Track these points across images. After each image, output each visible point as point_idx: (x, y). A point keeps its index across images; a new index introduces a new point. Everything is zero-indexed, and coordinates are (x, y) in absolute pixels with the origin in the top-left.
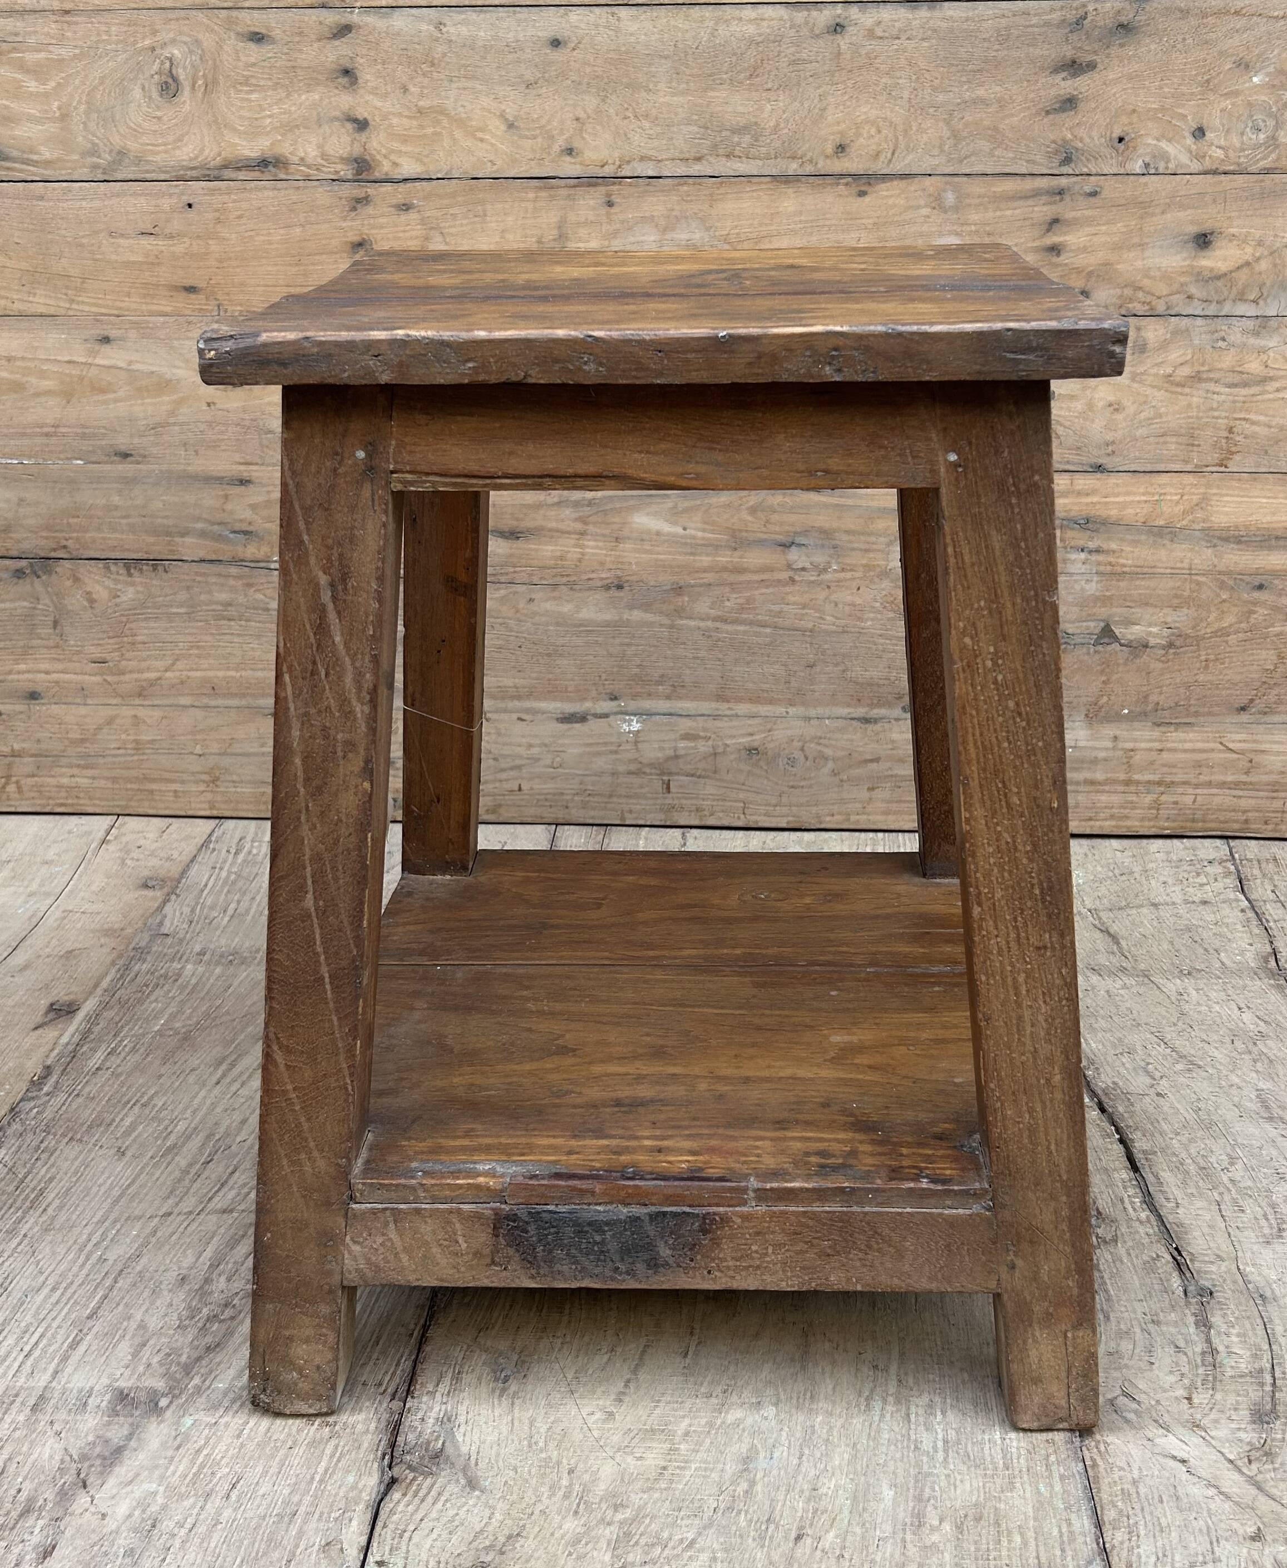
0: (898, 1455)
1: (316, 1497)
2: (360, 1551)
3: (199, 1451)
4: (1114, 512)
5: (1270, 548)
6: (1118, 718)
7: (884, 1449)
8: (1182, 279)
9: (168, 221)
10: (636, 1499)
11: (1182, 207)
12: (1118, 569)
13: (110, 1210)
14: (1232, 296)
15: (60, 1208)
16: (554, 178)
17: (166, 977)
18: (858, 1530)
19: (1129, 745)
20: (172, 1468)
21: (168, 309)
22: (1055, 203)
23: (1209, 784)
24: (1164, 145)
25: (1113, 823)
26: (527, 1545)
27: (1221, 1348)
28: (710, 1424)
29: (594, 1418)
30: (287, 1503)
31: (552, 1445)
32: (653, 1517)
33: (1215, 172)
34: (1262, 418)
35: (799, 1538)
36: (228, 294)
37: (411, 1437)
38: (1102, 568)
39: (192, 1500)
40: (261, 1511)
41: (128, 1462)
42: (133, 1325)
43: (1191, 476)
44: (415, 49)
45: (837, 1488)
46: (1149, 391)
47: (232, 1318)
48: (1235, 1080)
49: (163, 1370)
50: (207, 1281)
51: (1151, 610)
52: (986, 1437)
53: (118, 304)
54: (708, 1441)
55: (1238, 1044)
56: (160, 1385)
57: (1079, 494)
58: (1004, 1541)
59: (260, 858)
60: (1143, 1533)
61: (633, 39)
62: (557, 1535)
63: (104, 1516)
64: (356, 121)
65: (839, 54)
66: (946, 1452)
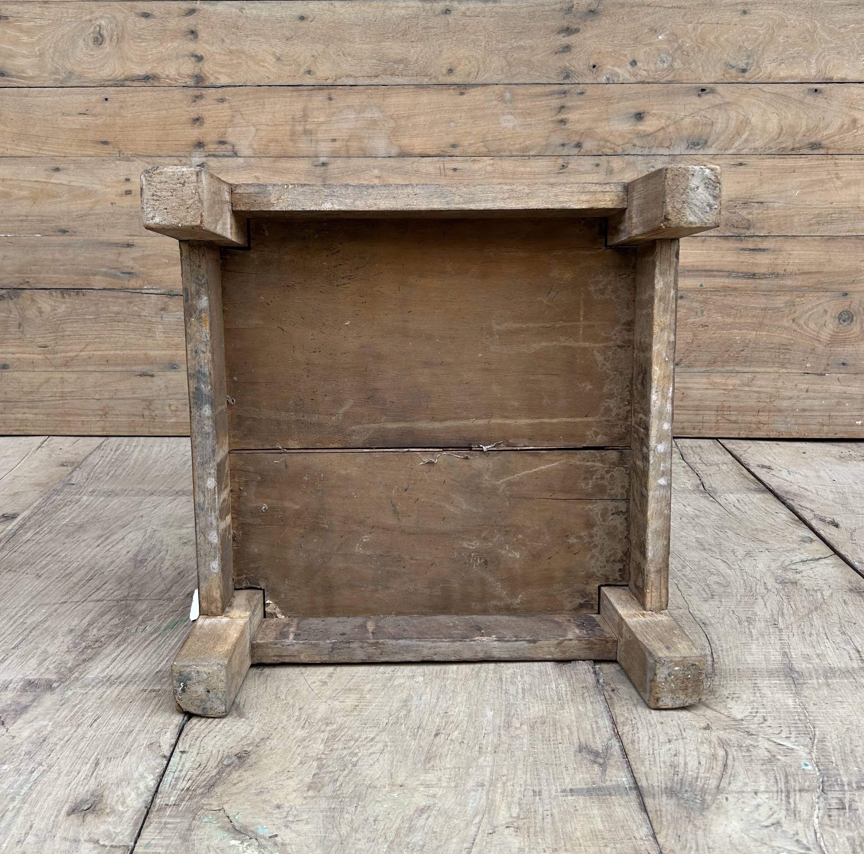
0: (496, 696)
1: (145, 723)
2: (170, 746)
3: (75, 706)
5: (685, 276)
7: (487, 694)
8: (630, 136)
9: (95, 107)
10: (340, 720)
11: (627, 100)
13: (30, 601)
14: (656, 145)
16: (301, 86)
17: (71, 501)
18: (472, 730)
20: (58, 714)
21: (92, 153)
22: (562, 98)
24: (616, 69)
26: (273, 742)
28: (385, 686)
29: (315, 685)
30: (127, 726)
31: (289, 698)
32: (350, 728)
33: (643, 83)
35: (436, 735)
36: (125, 146)
39: (69, 728)
40: (111, 731)
41: (31, 712)
42: (39, 651)
44: (228, 21)
45: (459, 712)
47: (100, 647)
49: (56, 671)
50: (86, 631)
52: (547, 687)
53: (65, 150)
54: (383, 693)
55: (683, 519)
56: (54, 677)
58: (559, 732)
59: (129, 453)
60: (640, 727)
61: (342, 16)
62: (291, 738)
63: (14, 737)
64: (196, 56)
65: (448, 24)
66: (523, 694)
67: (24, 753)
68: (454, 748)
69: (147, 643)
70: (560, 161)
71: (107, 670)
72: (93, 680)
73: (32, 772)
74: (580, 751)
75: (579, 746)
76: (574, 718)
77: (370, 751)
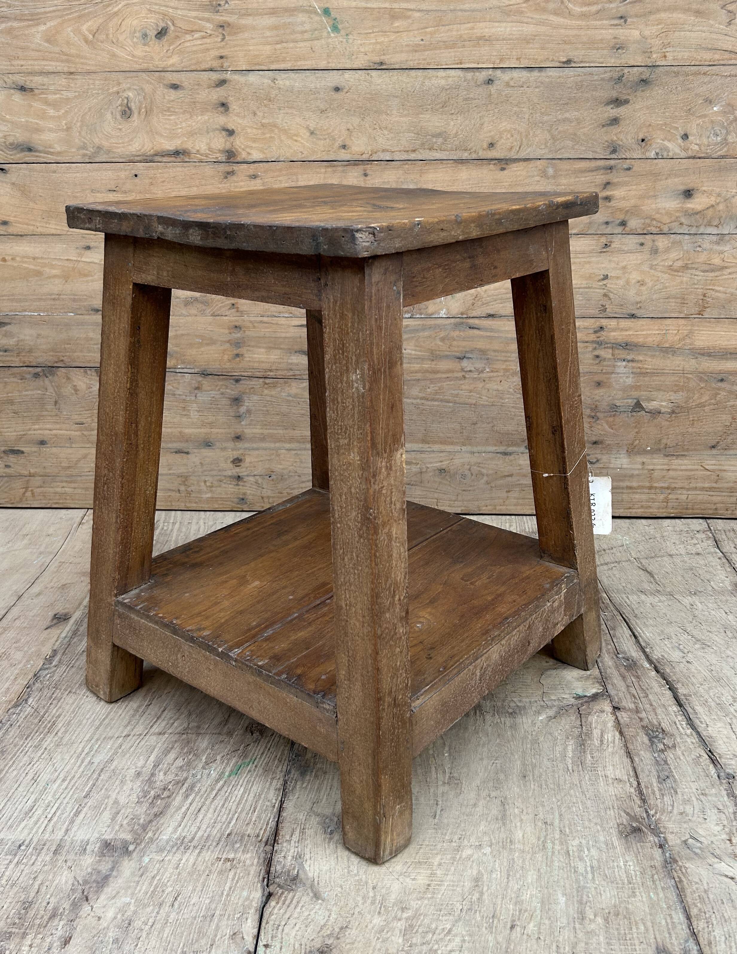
0: (565, 876)
1: (225, 904)
2: (254, 938)
3: (154, 877)
4: (641, 340)
5: (727, 359)
6: (645, 452)
7: (556, 872)
8: (677, 214)
9: (124, 184)
10: (414, 904)
11: (676, 176)
12: (644, 371)
13: (94, 734)
14: (705, 223)
15: (66, 732)
16: (336, 161)
18: (547, 922)
19: (651, 467)
20: (138, 888)
22: (608, 174)
23: (696, 489)
24: (666, 143)
25: (642, 510)
26: (352, 933)
28: (454, 859)
30: (208, 909)
31: (362, 872)
32: (426, 915)
33: (694, 158)
34: (721, 289)
35: (512, 927)
37: (278, 868)
38: (635, 370)
39: (151, 908)
40: (193, 914)
41: (112, 885)
42: (111, 801)
43: (683, 320)
44: (260, 93)
45: (532, 896)
46: (660, 274)
47: (169, 797)
48: (729, 653)
49: (129, 828)
50: (153, 775)
51: (662, 393)
52: (615, 864)
54: (453, 869)
55: (727, 632)
56: (129, 837)
57: (622, 330)
58: (634, 928)
59: (168, 532)
60: (715, 923)
61: (379, 87)
62: (370, 927)
63: (99, 918)
64: (227, 130)
65: (490, 95)
66: (593, 873)
67: (111, 939)
68: (531, 946)
69: (214, 793)
70: (603, 240)
71: (180, 829)
72: (167, 842)
75: (657, 948)
76: (647, 910)
77: (449, 948)
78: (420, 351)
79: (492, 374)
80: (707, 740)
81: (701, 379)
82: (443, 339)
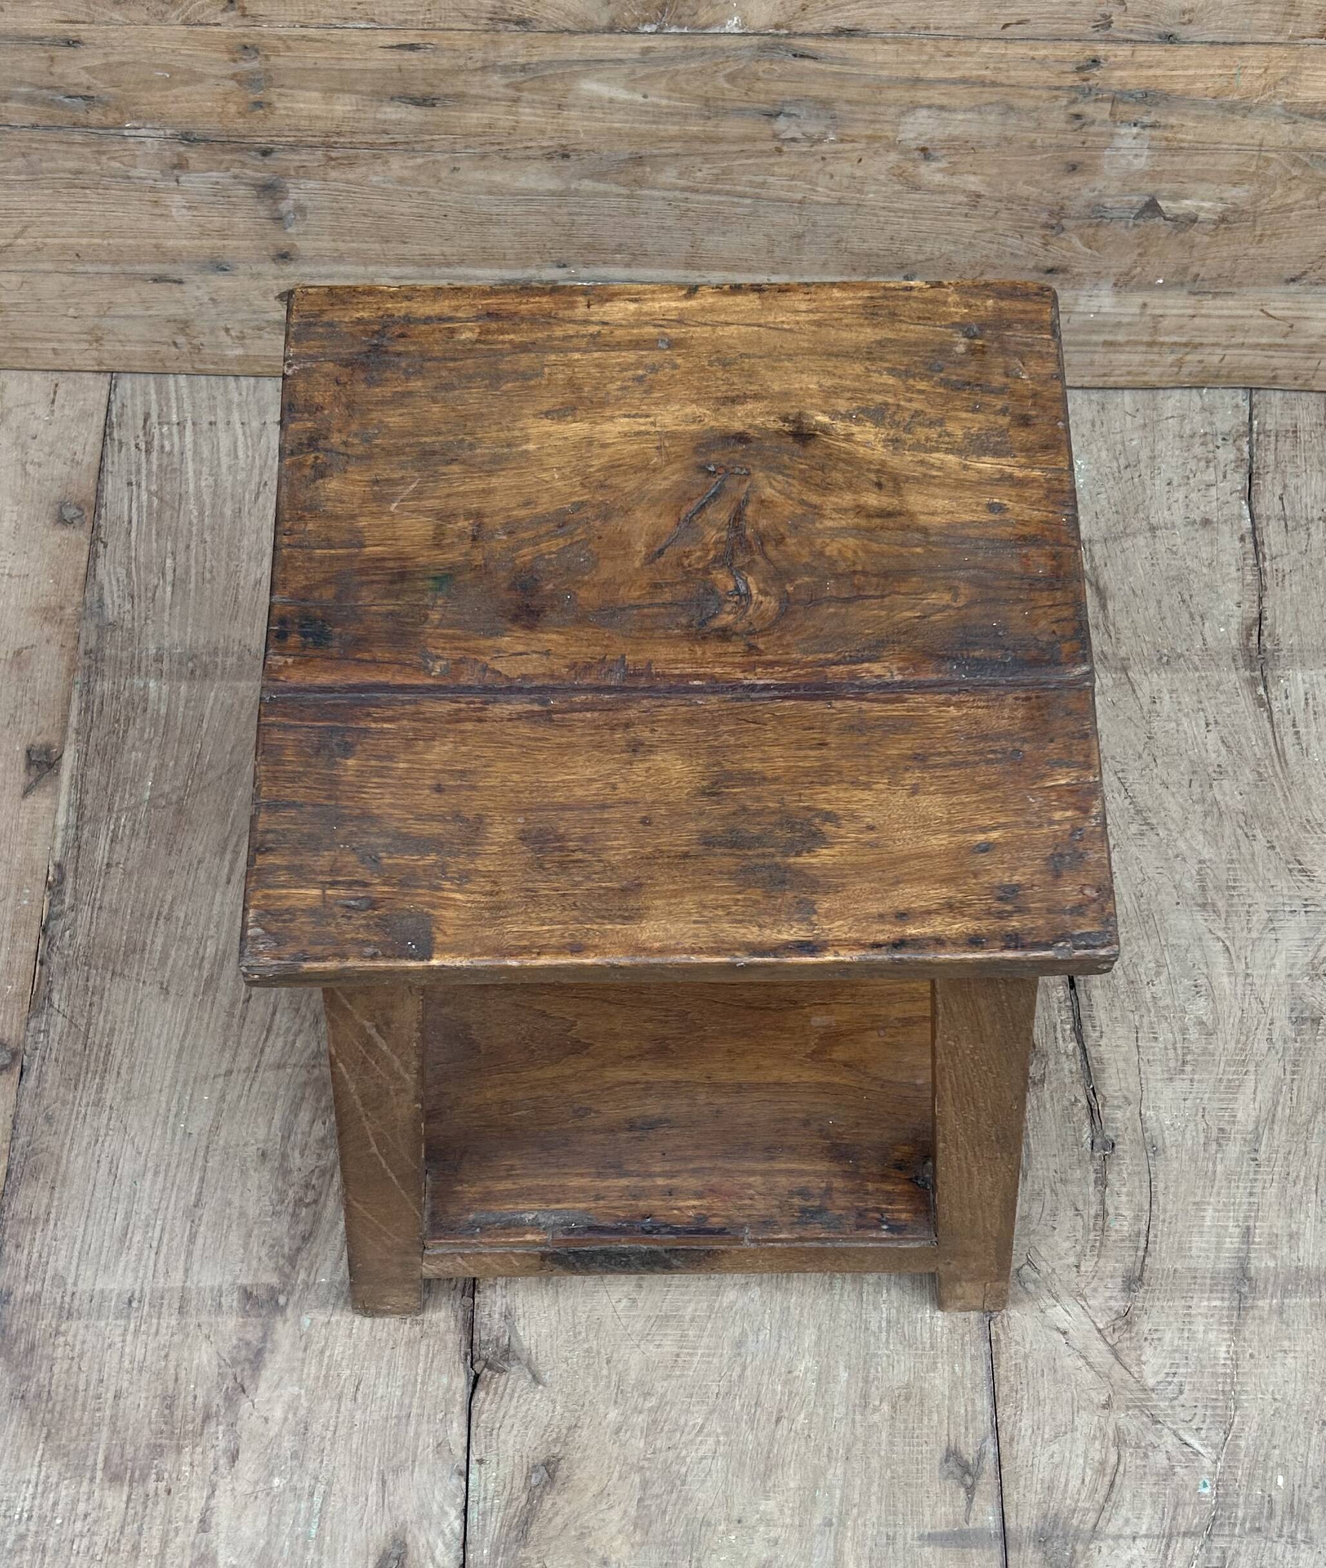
0: (853, 1336)
1: (421, 1398)
2: (463, 1450)
3: (322, 1352)
4: (1179, 86)
6: (1151, 286)
7: (842, 1331)
10: (659, 1387)
12: (1175, 144)
13: (176, 1071)
15: (131, 1068)
17: (133, 704)
18: (821, 1411)
19: (1159, 312)
20: (306, 1371)
23: (1241, 346)
25: (1129, 378)
26: (583, 1435)
27: (1111, 1210)
28: (711, 1308)
29: (621, 1305)
30: (401, 1405)
31: (591, 1336)
32: (673, 1404)
35: (778, 1420)
37: (483, 1333)
38: (1155, 143)
39: (329, 1403)
40: (384, 1413)
41: (270, 1365)
42: (235, 1213)
43: (1281, 48)
45: (807, 1370)
47: (315, 1202)
48: (1182, 845)
49: (273, 1264)
50: (284, 1156)
51: (1205, 186)
52: (919, 1317)
54: (709, 1326)
56: (274, 1280)
57: (1141, 66)
58: (926, 1419)
60: (1025, 1407)
62: (604, 1424)
63: (266, 1420)
66: (888, 1332)
67: (289, 1453)
68: (799, 1449)
72: (329, 1290)
73: (312, 1495)
74: (947, 1461)
75: (947, 1448)
76: (946, 1391)
77: (700, 1454)
78: (681, 100)
79: (840, 146)
80: (1094, 1064)
81: (1296, 162)
82: (731, 78)
